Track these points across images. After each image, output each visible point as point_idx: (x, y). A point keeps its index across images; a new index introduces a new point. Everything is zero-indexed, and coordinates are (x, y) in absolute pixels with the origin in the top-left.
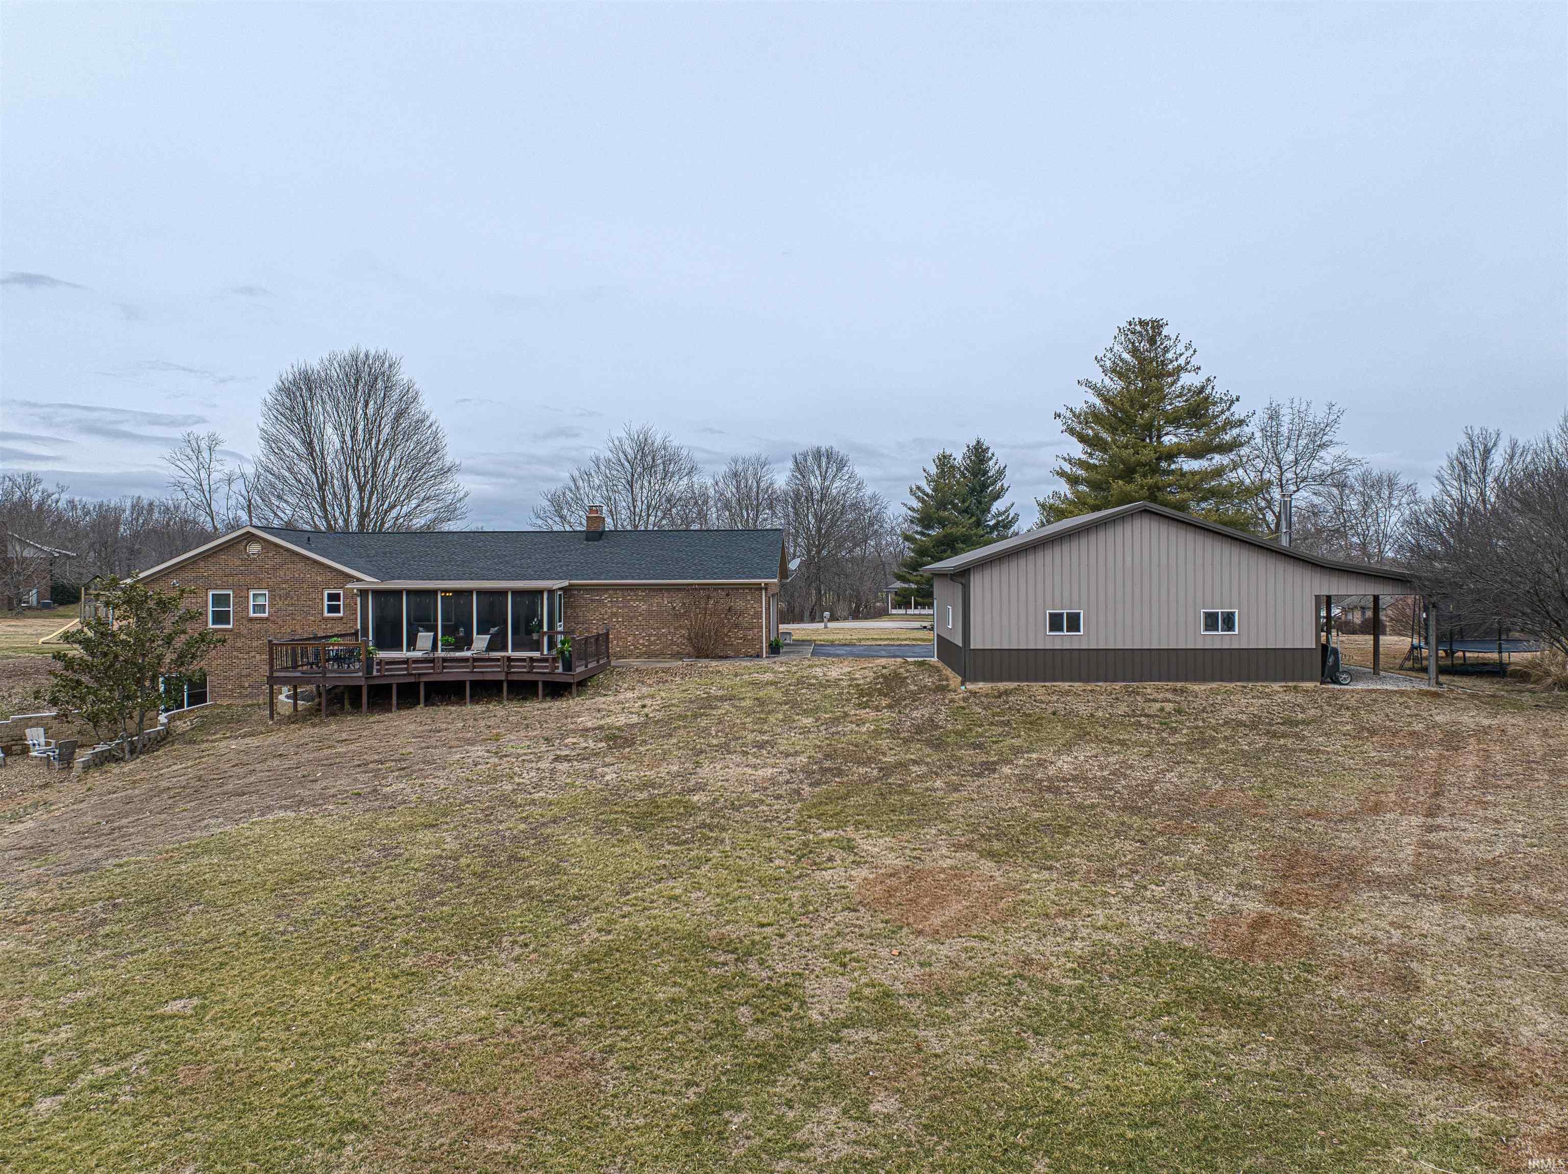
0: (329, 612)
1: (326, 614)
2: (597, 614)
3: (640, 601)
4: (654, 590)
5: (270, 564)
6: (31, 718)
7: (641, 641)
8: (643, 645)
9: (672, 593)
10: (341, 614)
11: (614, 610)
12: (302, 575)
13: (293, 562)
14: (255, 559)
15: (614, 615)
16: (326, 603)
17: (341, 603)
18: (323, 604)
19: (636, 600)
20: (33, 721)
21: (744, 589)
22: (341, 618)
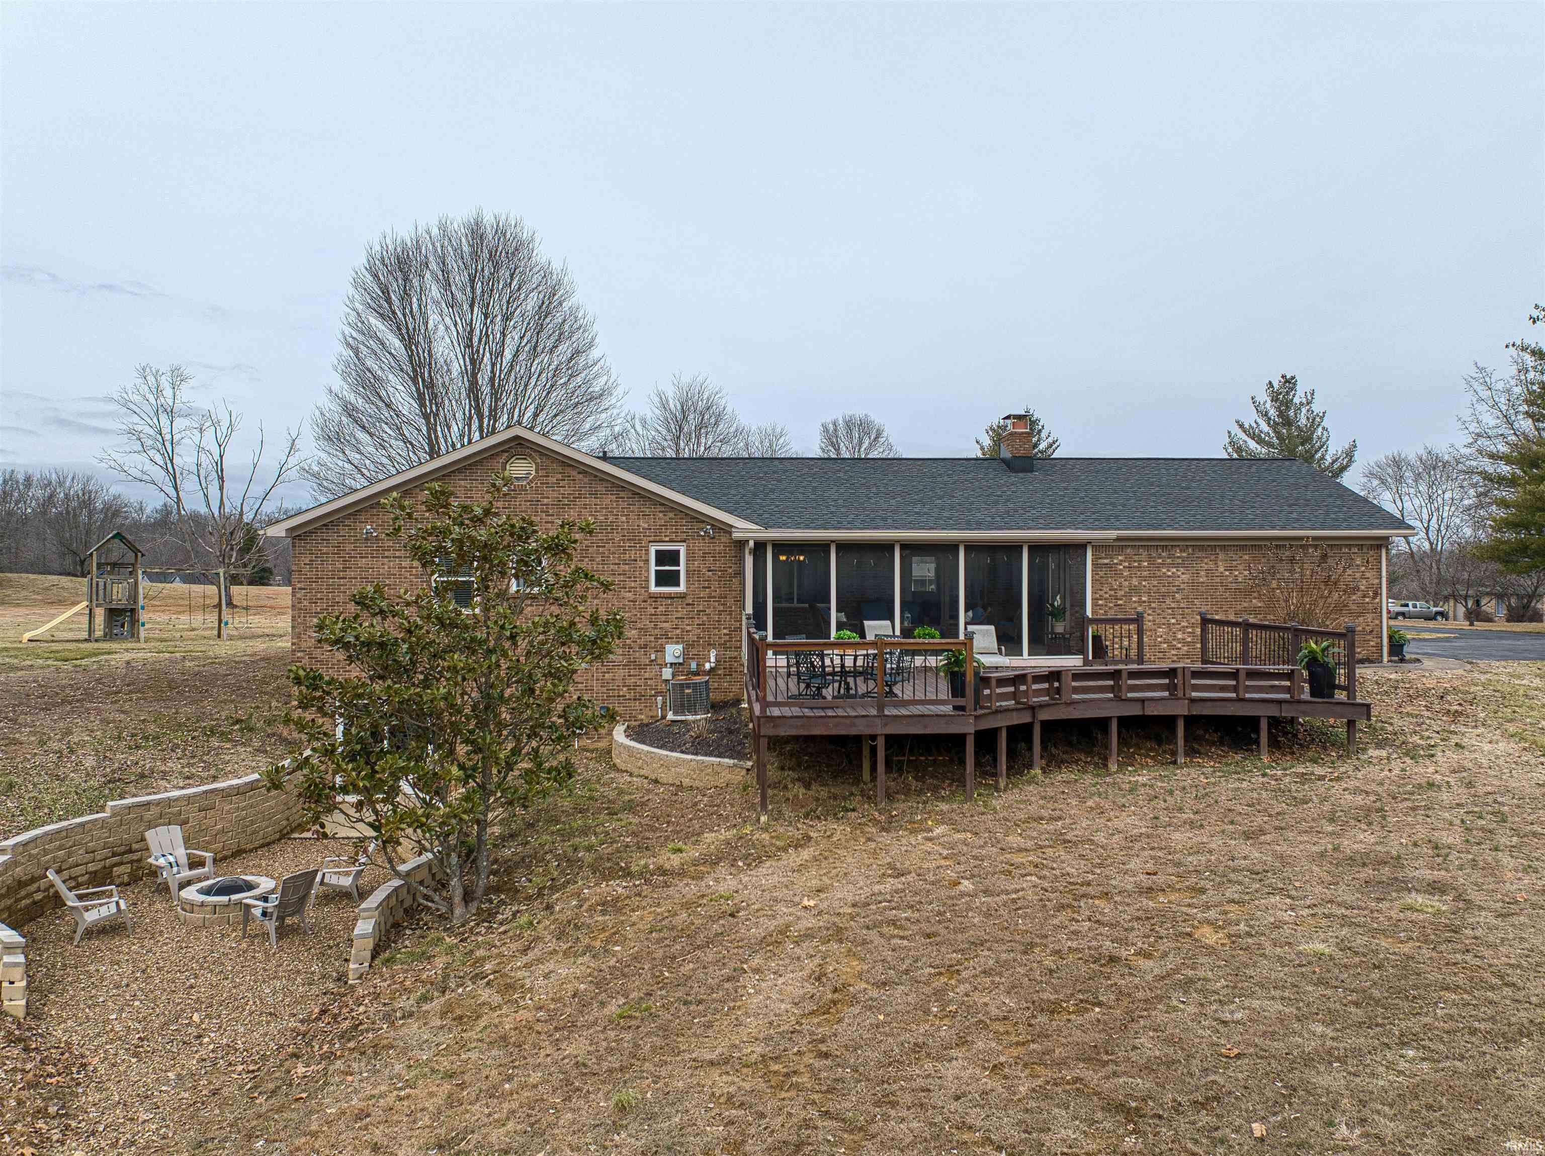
0: (658, 584)
1: (653, 588)
2: (1106, 588)
3: (1177, 566)
4: (1202, 548)
5: (552, 496)
6: (148, 803)
7: (1180, 636)
8: (1183, 642)
9: (1231, 554)
10: (682, 588)
11: (1135, 582)
12: (611, 518)
13: (595, 494)
14: (523, 489)
15: (1134, 590)
16: (653, 568)
17: (682, 568)
18: (648, 571)
19: (1173, 565)
20: (155, 811)
21: (1349, 546)
22: (682, 596)
